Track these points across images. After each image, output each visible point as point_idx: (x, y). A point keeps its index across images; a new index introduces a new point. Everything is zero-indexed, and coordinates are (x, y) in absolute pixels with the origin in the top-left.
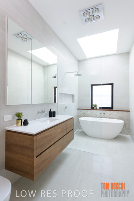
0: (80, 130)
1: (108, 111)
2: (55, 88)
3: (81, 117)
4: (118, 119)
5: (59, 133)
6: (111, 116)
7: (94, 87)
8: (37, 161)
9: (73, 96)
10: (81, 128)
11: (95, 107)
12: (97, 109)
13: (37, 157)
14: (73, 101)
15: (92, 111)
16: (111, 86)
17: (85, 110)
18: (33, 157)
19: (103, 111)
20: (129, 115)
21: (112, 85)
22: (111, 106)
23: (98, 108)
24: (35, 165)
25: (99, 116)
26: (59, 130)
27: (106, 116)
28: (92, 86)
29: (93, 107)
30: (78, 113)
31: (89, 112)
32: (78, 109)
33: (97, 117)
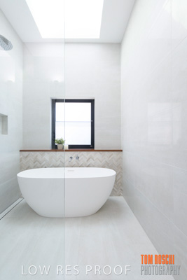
1: (85, 153)
3: (29, 168)
4: (103, 167)
6: (91, 161)
9: (4, 118)
11: (59, 146)
12: (62, 150)
15: (53, 153)
16: (90, 104)
17: (38, 153)
19: (74, 154)
20: (121, 158)
21: (92, 101)
22: (90, 144)
23: (66, 147)
25: (67, 164)
27: (81, 163)
29: (55, 146)
30: (21, 160)
31: (47, 156)
32: (21, 151)
33: (64, 167)
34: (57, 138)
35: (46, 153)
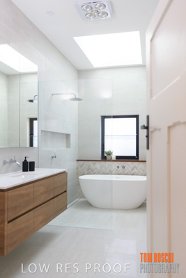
0: (82, 200)
1: (130, 163)
2: (32, 120)
3: (83, 174)
5: (42, 194)
6: (135, 170)
7: (106, 120)
8: (9, 228)
9: (68, 136)
10: (84, 197)
11: (108, 157)
12: (111, 160)
13: (9, 222)
14: (68, 145)
15: (103, 163)
16: (135, 119)
17: (91, 163)
18: (3, 222)
19: (120, 164)
21: (137, 117)
22: (135, 155)
23: (114, 158)
24: (6, 233)
25: (114, 172)
26: (42, 189)
27: (126, 172)
28: (103, 118)
29: (105, 157)
30: (77, 168)
31: (98, 165)
32: (77, 160)
33: (112, 174)
34: (106, 150)
35: (97, 162)
